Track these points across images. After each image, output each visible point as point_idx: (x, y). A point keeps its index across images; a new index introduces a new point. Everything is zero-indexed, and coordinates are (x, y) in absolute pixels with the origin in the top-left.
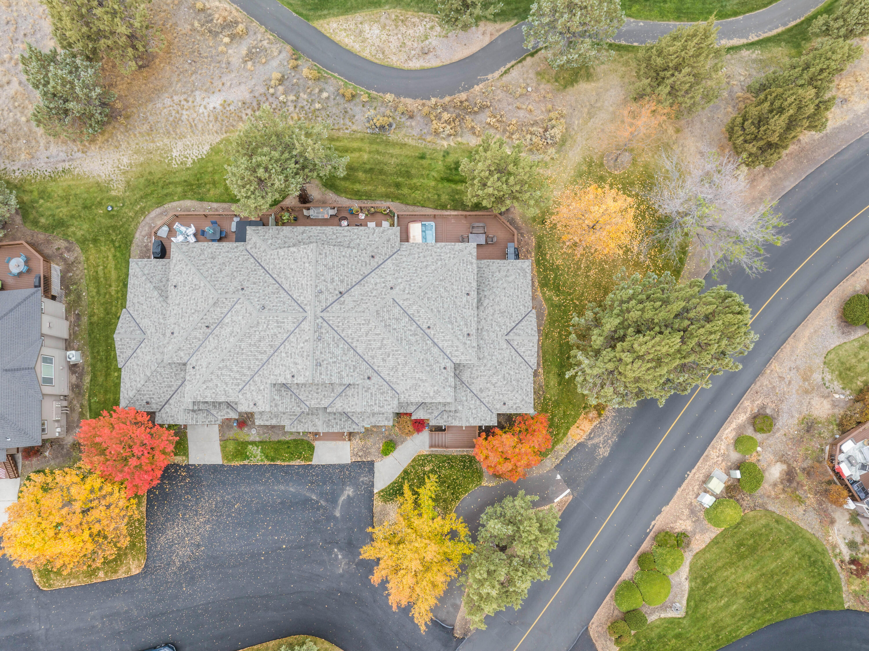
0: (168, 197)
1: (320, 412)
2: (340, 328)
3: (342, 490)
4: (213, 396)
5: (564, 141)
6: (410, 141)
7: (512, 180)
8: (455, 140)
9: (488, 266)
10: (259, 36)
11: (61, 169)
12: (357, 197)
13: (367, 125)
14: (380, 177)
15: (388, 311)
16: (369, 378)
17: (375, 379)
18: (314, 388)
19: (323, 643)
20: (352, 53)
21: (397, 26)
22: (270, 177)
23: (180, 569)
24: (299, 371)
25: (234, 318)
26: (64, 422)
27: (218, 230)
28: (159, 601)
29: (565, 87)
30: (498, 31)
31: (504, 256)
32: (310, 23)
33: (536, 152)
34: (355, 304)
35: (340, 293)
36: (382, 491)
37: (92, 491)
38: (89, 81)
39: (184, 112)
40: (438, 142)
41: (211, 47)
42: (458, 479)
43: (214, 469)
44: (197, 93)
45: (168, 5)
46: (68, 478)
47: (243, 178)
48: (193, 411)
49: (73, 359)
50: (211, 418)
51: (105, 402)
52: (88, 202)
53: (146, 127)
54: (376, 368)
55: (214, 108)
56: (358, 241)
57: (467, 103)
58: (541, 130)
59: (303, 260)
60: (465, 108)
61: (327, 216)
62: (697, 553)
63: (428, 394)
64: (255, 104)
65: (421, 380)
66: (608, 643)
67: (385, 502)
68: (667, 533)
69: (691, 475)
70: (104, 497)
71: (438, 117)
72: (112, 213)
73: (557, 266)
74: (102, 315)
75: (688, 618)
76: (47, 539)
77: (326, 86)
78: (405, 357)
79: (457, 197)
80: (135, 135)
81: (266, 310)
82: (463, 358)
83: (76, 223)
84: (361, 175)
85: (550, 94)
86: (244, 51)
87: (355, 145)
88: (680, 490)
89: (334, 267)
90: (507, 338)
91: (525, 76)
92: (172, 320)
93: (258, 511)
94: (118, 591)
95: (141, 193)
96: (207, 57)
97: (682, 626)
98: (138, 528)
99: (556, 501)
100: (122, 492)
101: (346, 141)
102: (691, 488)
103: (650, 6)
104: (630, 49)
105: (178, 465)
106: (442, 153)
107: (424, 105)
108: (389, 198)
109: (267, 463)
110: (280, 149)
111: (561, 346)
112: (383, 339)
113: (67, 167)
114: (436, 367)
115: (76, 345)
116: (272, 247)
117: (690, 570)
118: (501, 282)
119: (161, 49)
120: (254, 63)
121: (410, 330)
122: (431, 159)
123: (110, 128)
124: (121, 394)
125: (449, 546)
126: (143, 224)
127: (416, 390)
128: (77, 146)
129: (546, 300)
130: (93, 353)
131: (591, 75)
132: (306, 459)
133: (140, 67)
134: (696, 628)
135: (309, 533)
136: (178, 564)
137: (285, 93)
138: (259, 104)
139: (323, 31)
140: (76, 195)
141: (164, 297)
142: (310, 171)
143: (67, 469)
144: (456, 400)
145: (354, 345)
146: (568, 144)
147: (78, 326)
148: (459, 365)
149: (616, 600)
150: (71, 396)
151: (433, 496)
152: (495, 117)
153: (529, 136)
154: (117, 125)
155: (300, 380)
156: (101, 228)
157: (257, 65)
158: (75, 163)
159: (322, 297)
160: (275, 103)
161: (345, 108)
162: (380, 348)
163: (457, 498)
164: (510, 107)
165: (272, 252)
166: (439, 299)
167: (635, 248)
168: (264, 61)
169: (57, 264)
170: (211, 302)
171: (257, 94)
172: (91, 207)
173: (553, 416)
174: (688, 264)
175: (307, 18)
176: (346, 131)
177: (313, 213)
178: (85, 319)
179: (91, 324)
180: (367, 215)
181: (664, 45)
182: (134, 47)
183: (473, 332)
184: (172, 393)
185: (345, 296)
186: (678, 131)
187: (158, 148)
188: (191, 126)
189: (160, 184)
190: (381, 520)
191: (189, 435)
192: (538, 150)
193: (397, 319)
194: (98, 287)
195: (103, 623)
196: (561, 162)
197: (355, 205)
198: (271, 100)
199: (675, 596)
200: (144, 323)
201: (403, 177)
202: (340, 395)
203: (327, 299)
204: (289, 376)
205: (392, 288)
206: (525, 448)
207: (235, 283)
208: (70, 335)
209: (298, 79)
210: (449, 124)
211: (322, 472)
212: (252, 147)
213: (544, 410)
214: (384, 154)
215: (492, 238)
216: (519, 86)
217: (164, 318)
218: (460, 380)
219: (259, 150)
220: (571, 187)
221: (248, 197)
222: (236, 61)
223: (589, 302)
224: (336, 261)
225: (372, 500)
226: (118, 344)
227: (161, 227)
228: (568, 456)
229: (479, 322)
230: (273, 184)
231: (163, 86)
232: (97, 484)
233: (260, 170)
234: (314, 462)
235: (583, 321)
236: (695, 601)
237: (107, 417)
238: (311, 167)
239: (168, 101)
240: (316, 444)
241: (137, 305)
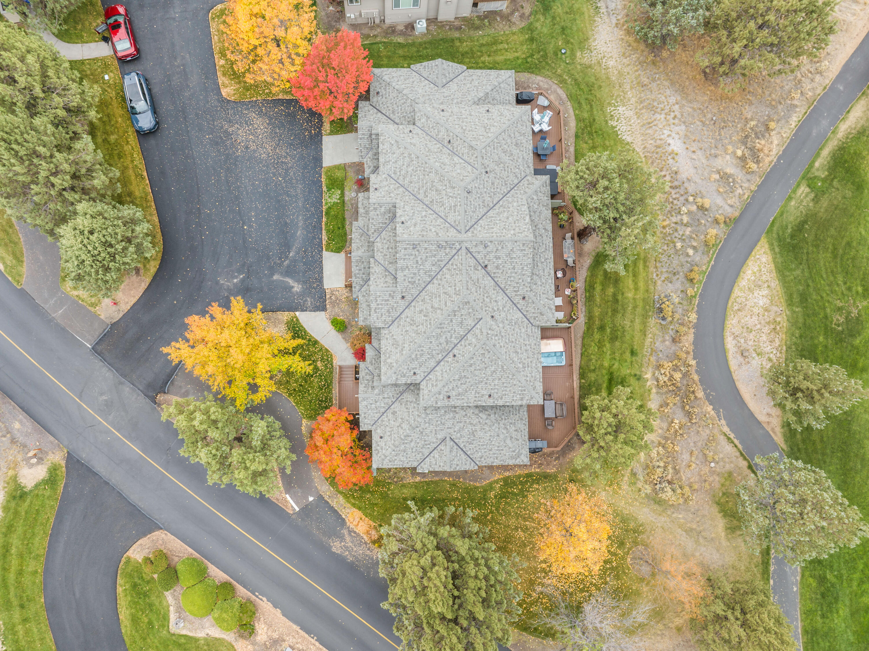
0: (578, 104)
1: (371, 253)
2: (451, 267)
3: (298, 281)
4: (384, 151)
5: (659, 502)
6: (650, 340)
8: (653, 387)
9: (522, 419)
10: (746, 185)
11: (599, 5)
12: (587, 288)
13: (663, 295)
14: (610, 310)
15: (469, 313)
16: (403, 297)
17: (403, 304)
18: (393, 245)
19: (155, 266)
20: (736, 278)
21: (768, 323)
22: (599, 193)
23: (226, 132)
24: (408, 228)
25: (458, 166)
26: (360, 21)
27: (548, 152)
28: (197, 115)
29: (718, 504)
30: (773, 429)
31: (532, 437)
32: (764, 235)
33: (646, 472)
34: (476, 280)
35: (486, 266)
36: (297, 320)
37: (296, 46)
38: (684, 21)
39: (663, 116)
40: (650, 369)
41: (731, 138)
42: (309, 394)
43: (318, 160)
44: (683, 127)
45: (770, 95)
46: (307, 23)
47: (595, 166)
48: (371, 135)
49: (419, 26)
50: (364, 151)
51: (379, 56)
52: (569, 31)
53: (646, 81)
54: (413, 304)
55: (669, 144)
56: (539, 283)
57: (692, 398)
58: (669, 477)
59: (517, 229)
60: (687, 396)
61: (565, 256)
62: (233, 647)
63: (389, 357)
64: (676, 183)
65: (402, 350)
66: (147, 551)
67: (287, 323)
68: (254, 613)
69: (313, 641)
70: (289, 57)
71: (676, 368)
72: (559, 53)
73: (526, 496)
74: (461, 50)
75: (168, 636)
76: (251, 6)
77: (700, 253)
78: (425, 332)
79: (594, 389)
80: (637, 71)
81: (466, 194)
82: (426, 392)
83: (547, 22)
84: (611, 290)
85: (708, 487)
86: (729, 170)
87: (641, 284)
88: (298, 628)
89: (512, 259)
90: (448, 439)
91: (727, 460)
92: (456, 110)
93: (279, 201)
94: (207, 78)
95: (580, 79)
96: (720, 135)
97: (161, 630)
98: (264, 92)
99: (287, 496)
100: (294, 74)
101: (644, 275)
102: (299, 640)
103: (817, 599)
104: (766, 576)
105: (322, 126)
106: (638, 373)
107: (688, 353)
108: (589, 320)
109: (324, 208)
110: (628, 203)
111: (444, 500)
112: (442, 310)
113: (601, 11)
114: (415, 364)
115: (432, 27)
116: (529, 200)
117: (216, 639)
118: (505, 432)
119: (723, 89)
120: (718, 181)
121: (451, 337)
122: (632, 362)
123: (642, 46)
124: (385, 69)
125: (242, 382)
126: (550, 83)
127: (393, 345)
128: (623, 18)
129: (491, 484)
130: (425, 43)
131: (733, 532)
132: (328, 245)
133: (705, 72)
134: (158, 645)
135: (258, 251)
136: (230, 130)
137: (689, 213)
138: (676, 187)
139: (757, 248)
140: (575, 20)
141: (478, 102)
142: (608, 234)
143: (315, 22)
144: (384, 387)
145: (435, 281)
146: (656, 507)
147: (450, 29)
148: (419, 389)
149: (188, 559)
150: (384, 27)
151: (291, 370)
152: (680, 428)
153: (662, 464)
154: (645, 53)
155: (400, 229)
156: (544, 44)
157: (716, 184)
158: (606, 17)
159: (481, 248)
160: (678, 203)
161: (678, 273)
162: (432, 307)
163: (290, 395)
164: (692, 444)
165: (524, 199)
166: (483, 365)
167: (550, 581)
168: (721, 190)
169: (507, 7)
170: (473, 143)
171: (686, 185)
172: (564, 34)
173: (372, 493)
174: (534, 640)
175: (770, 231)
176: (655, 275)
177: (568, 243)
178: (457, 35)
179: (453, 40)
180: (569, 296)
181: (769, 607)
182: (722, 63)
183: (452, 402)
184: (387, 114)
185: (483, 271)
186: (679, 629)
187: (625, 93)
188: (649, 123)
189: (590, 97)
190: (270, 319)
191: (349, 135)
192: (648, 474)
193: (461, 323)
194: (487, 44)
195: (178, 67)
196: (636, 500)
197: (580, 284)
198: (682, 199)
199: (191, 623)
200: (453, 86)
201: (611, 333)
202: (386, 270)
203: (479, 253)
204: (403, 219)
205: (492, 317)
206: (337, 460)
207: (492, 166)
208: (441, 22)
209: (705, 225)
210: (669, 380)
211: (316, 262)
212: (627, 174)
213: (378, 483)
214: (633, 313)
215: (552, 425)
216: (715, 453)
217: (458, 103)
218: (404, 391)
219: (624, 181)
220: (610, 511)
221: (577, 173)
222: (719, 163)
223: (490, 530)
224: (517, 260)
225: (289, 310)
226: (432, 63)
227: (547, 98)
228: (332, 509)
229: (462, 408)
230: (592, 196)
231: (687, 95)
232: (301, 51)
233: (606, 183)
234: (325, 254)
235: (468, 520)
236: (184, 644)
237: (363, 56)
238: (613, 236)
239: (672, 100)
240: (342, 255)
241: (470, 78)
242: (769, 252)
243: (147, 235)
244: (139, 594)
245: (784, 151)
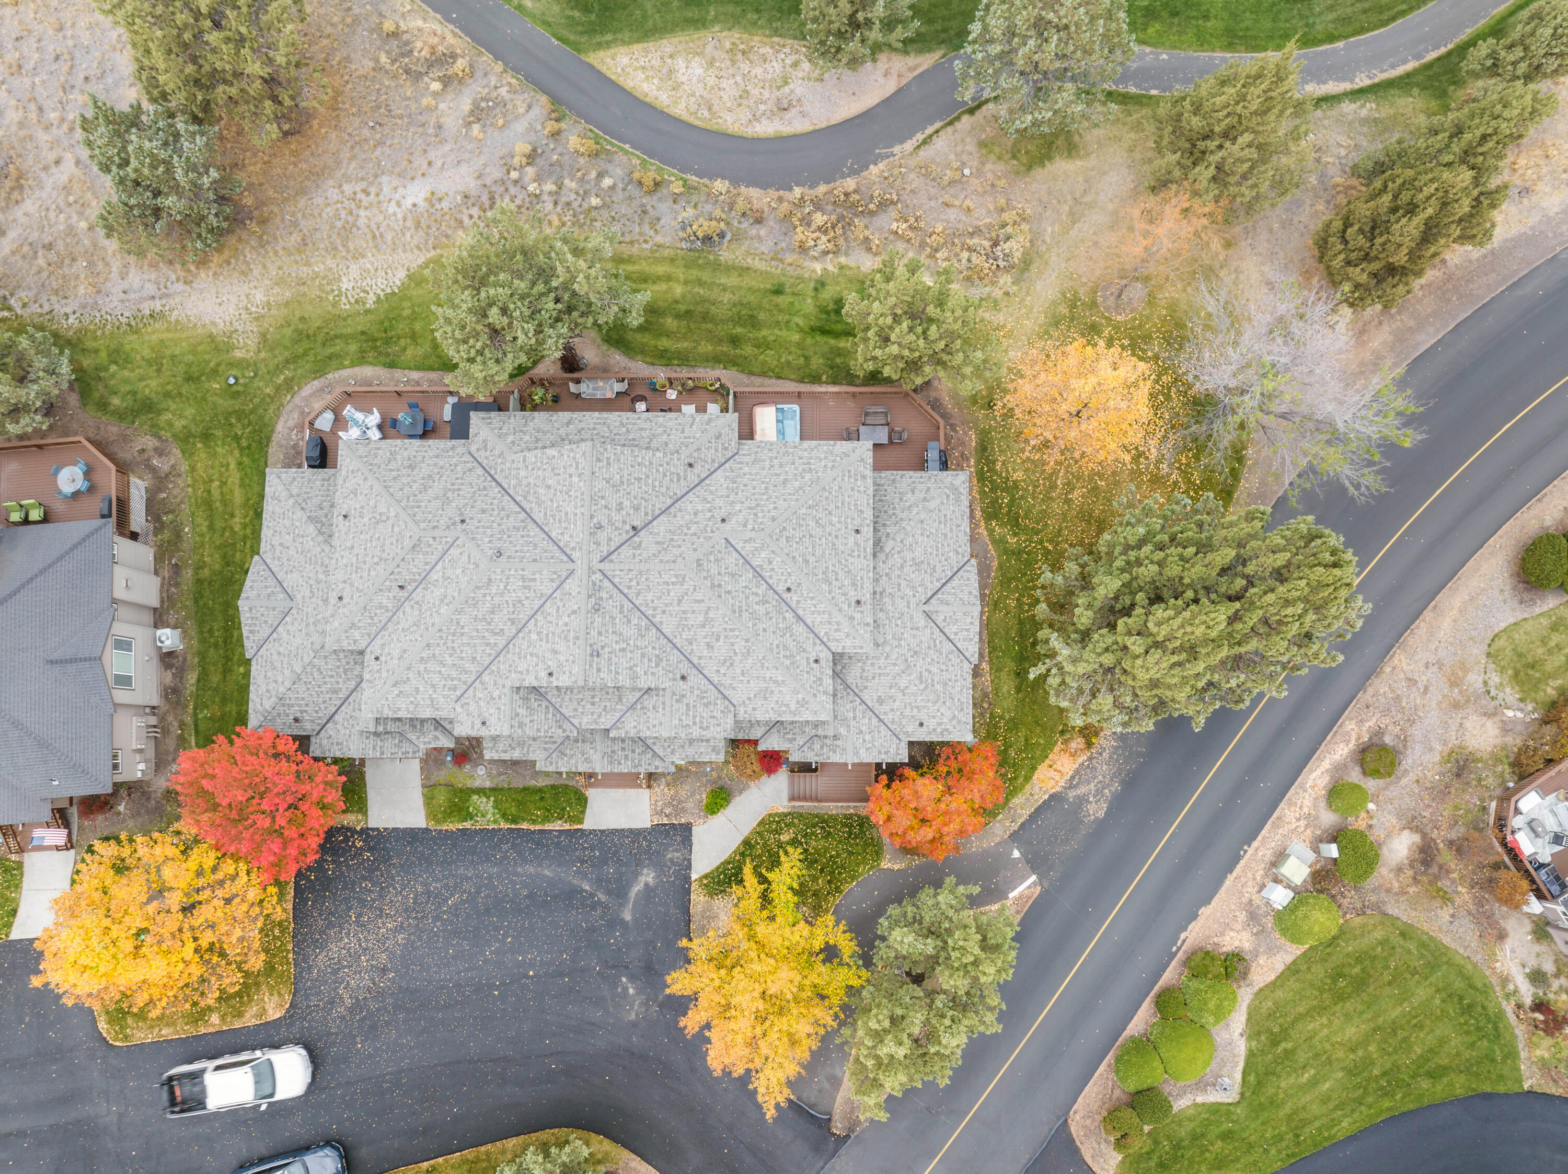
0: (333, 360)
1: (598, 738)
2: (634, 590)
3: (636, 875)
4: (411, 708)
5: (1027, 262)
6: (757, 262)
7: (933, 331)
8: (836, 261)
9: (894, 481)
10: (493, 80)
11: (148, 312)
12: (664, 361)
13: (682, 234)
14: (704, 326)
15: (717, 560)
16: (683, 678)
17: (694, 679)
18: (587, 694)
19: (600, 1143)
20: (654, 108)
21: (734, 62)
22: (510, 325)
23: (351, 1010)
24: (560, 665)
25: (449, 573)
26: (151, 754)
27: (420, 418)
29: (1030, 168)
30: (911, 69)
31: (921, 465)
32: (583, 57)
33: (977, 281)
34: (659, 547)
35: (634, 528)
36: (706, 876)
37: (200, 873)
38: (198, 158)
39: (362, 213)
40: (806, 264)
41: (409, 99)
42: (838, 856)
43: (412, 835)
44: (385, 179)
45: (333, 25)
46: (158, 850)
47: (463, 328)
48: (376, 734)
49: (168, 643)
50: (406, 747)
51: (222, 717)
52: (194, 369)
53: (295, 238)
54: (695, 661)
55: (414, 205)
56: (665, 437)
57: (857, 197)
58: (987, 244)
59: (569, 471)
60: (854, 206)
61: (610, 395)
62: (1261, 990)
63: (787, 706)
64: (485, 198)
65: (775, 682)
66: (1103, 1146)
67: (711, 895)
68: (1207, 953)
69: (1251, 851)
70: (221, 883)
71: (806, 221)
72: (235, 388)
73: (1015, 482)
74: (217, 567)
75: (1245, 1104)
76: (120, 956)
77: (609, 167)
78: (747, 641)
79: (838, 360)
80: (276, 252)
81: (503, 559)
82: (848, 643)
83: (173, 406)
84: (670, 322)
85: (1004, 181)
86: (466, 107)
87: (660, 269)
88: (1230, 878)
89: (622, 483)
90: (926, 608)
91: (959, 148)
92: (340, 575)
93: (488, 911)
95: (287, 354)
96: (401, 117)
97: (1235, 1117)
98: (278, 938)
99: (1011, 895)
100: (253, 876)
101: (644, 263)
102: (1250, 875)
103: (1179, 24)
104: (1145, 100)
105: (348, 829)
106: (812, 285)
107: (780, 200)
108: (719, 362)
109: (504, 825)
110: (529, 276)
111: (1021, 623)
112: (709, 609)
113: (158, 308)
114: (801, 659)
115: (172, 617)
116: (516, 448)
117: (1249, 1020)
118: (915, 510)
119: (321, 103)
120: (484, 126)
121: (756, 594)
122: (794, 294)
123: (232, 240)
124: (251, 705)
125: (821, 974)
126: (289, 407)
127: (765, 699)
128: (175, 271)
129: (994, 542)
130: (202, 632)
131: (1075, 146)
132: (571, 819)
133: (286, 134)
134: (1259, 1122)
135: (578, 949)
136: (348, 1002)
137: (538, 179)
138: (492, 199)
139: (604, 69)
140: (173, 357)
141: (327, 535)
142: (581, 316)
143: (156, 835)
144: (835, 717)
145: (657, 620)
146: (1034, 268)
147: (177, 585)
148: (842, 655)
149: (1117, 1072)
150: (165, 707)
151: (796, 886)
152: (906, 221)
153: (965, 255)
154: (244, 236)
155: (563, 680)
156: (216, 415)
157: (490, 130)
158: (172, 302)
159: (602, 536)
160: (520, 197)
161: (643, 205)
162: (703, 626)
163: (838, 890)
164: (933, 203)
165: (514, 457)
166: (806, 540)
167: (1153, 450)
168: (501, 122)
169: (140, 478)
170: (408, 543)
171: (488, 181)
172: (198, 378)
173: (1007, 746)
174: (1247, 480)
175: (577, 47)
176: (645, 246)
177: (586, 389)
178: (188, 574)
179: (199, 581)
180: (680, 393)
181: (1204, 93)
182: (275, 99)
183: (867, 597)
184: (338, 703)
185: (642, 533)
186: (1228, 245)
187: (316, 275)
188: (374, 237)
189: (320, 338)
190: (703, 927)
191: (368, 778)
192: (981, 279)
193: (733, 575)
194: (211, 518)
196: (1023, 300)
197: (660, 375)
198: (513, 190)
199: (1222, 1064)
200: (291, 580)
201: (743, 326)
202: (632, 707)
203: (610, 540)
204: (543, 674)
205: (723, 520)
206: (957, 802)
207: (450, 511)
208: (162, 601)
209: (561, 155)
210: (826, 232)
211: (601, 842)
212: (480, 274)
213: (991, 736)
214: (710, 286)
215: (900, 433)
216: (948, 166)
217: (326, 573)
218: (844, 682)
219: (492, 278)
220: (1040, 344)
221: (471, 360)
222: (452, 123)
223: (1071, 545)
224: (626, 473)
225: (688, 892)
226: (245, 617)
227: (321, 413)
228: (1033, 817)
229: (876, 580)
230: (515, 339)
231: (325, 167)
232: (209, 861)
233: (494, 312)
234: (588, 825)
235: (1059, 579)
236: (1257, 1075)
237: (226, 746)
238: (583, 308)
239: (333, 194)
240: (591, 793)
241: (278, 549)
242: (612, 51)
243: (547, 1155)
244: (1176, 1159)
245: (436, 10)
